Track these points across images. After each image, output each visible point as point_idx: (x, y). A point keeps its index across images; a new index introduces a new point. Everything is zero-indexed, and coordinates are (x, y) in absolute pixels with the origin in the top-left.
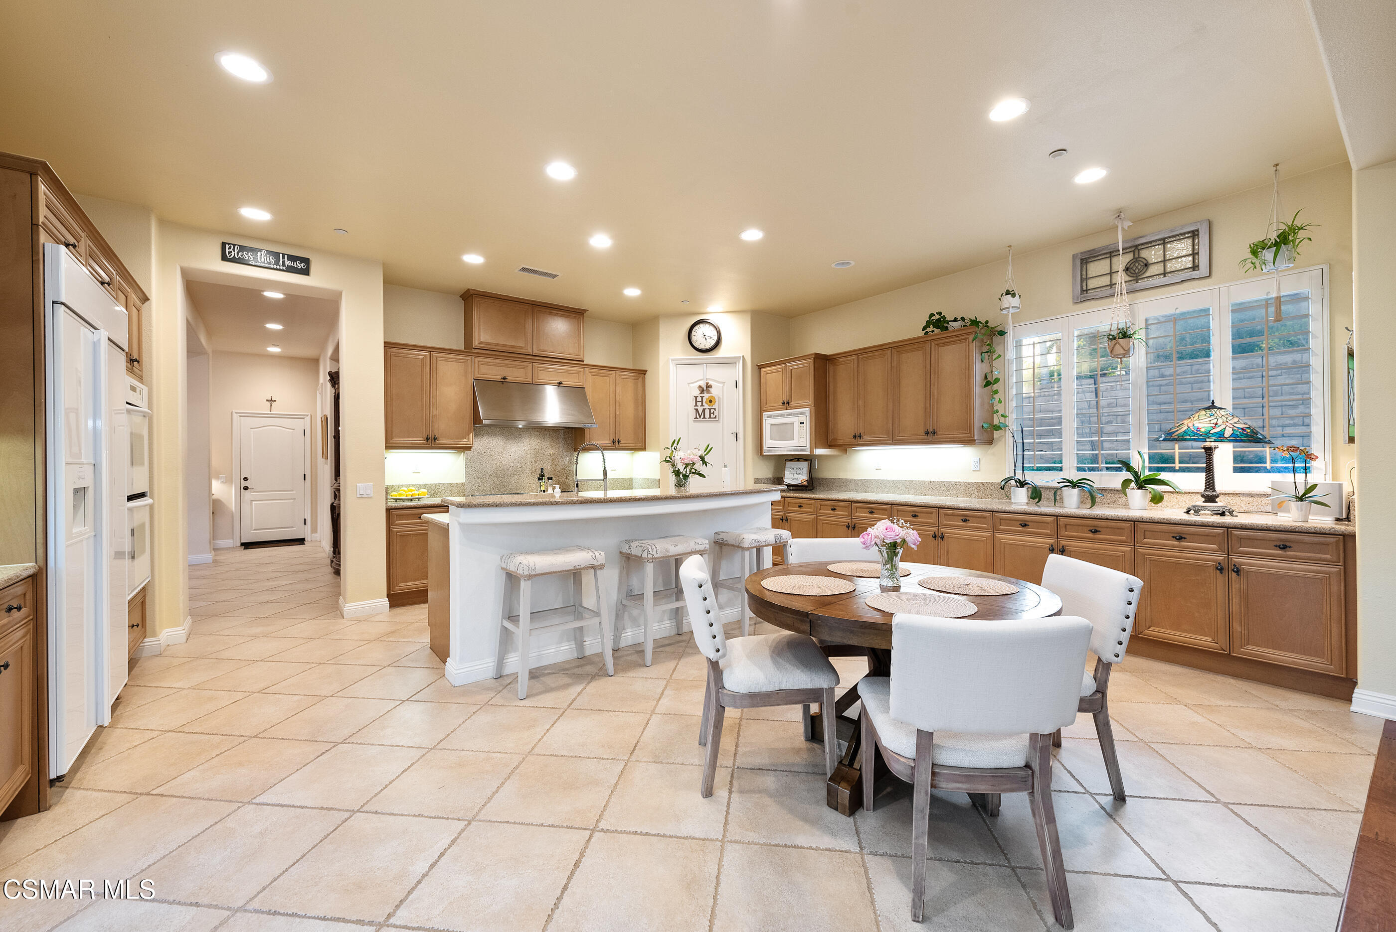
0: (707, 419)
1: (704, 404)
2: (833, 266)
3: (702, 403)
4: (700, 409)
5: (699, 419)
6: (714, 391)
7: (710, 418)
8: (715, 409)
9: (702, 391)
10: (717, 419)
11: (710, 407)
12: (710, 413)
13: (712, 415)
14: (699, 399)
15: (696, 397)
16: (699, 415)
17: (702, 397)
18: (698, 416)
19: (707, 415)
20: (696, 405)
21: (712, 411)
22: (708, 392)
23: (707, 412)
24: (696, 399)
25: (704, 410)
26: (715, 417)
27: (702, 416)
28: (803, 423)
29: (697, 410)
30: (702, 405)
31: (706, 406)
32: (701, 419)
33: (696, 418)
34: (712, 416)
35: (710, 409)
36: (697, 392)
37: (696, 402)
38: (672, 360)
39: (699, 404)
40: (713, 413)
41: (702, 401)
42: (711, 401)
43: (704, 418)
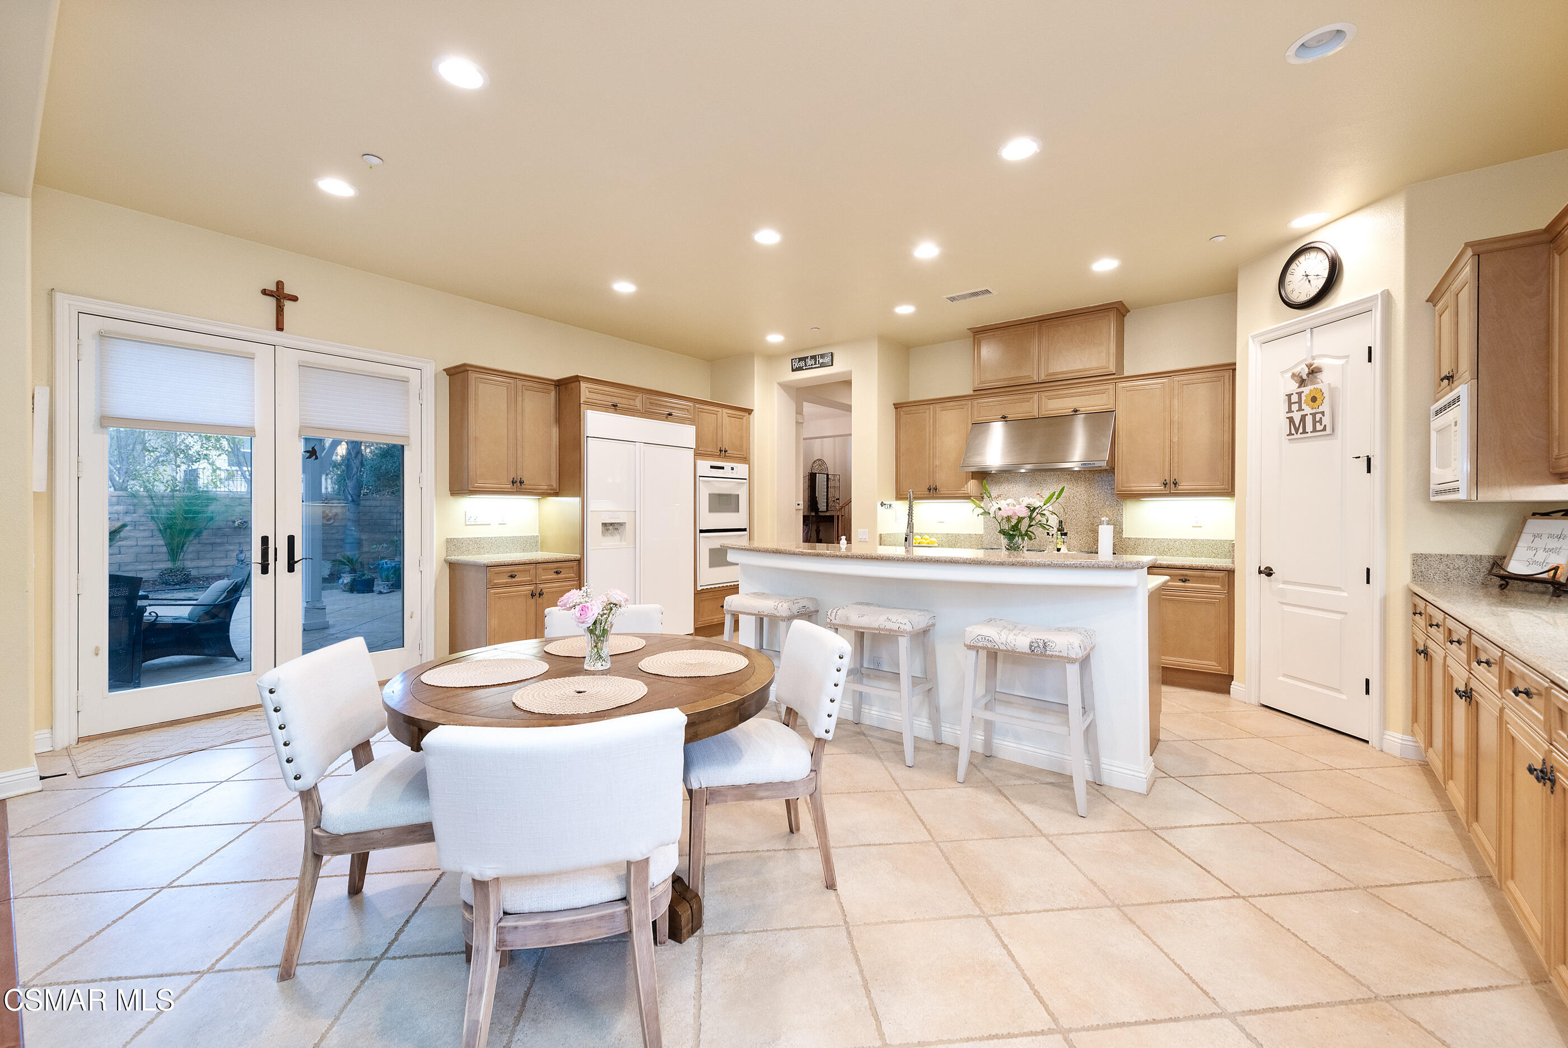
0: (1310, 435)
1: (1304, 406)
3: (1300, 406)
4: (1298, 418)
5: (1296, 436)
6: (1325, 380)
7: (1314, 430)
8: (1323, 413)
9: (1302, 382)
10: (1328, 431)
11: (1314, 411)
12: (1314, 422)
13: (1318, 424)
14: (1295, 398)
15: (1289, 396)
16: (1296, 428)
17: (1300, 394)
18: (1293, 431)
19: (1309, 427)
20: (1290, 411)
22: (1313, 382)
23: (1309, 420)
24: (1290, 400)
25: (1303, 418)
26: (1324, 429)
27: (1301, 430)
29: (1291, 420)
30: (1300, 409)
31: (1307, 410)
32: (1299, 436)
33: (1290, 434)
34: (1319, 427)
35: (1314, 415)
36: (1293, 386)
37: (1290, 404)
38: (1254, 337)
39: (1295, 407)
40: (1320, 421)
41: (1300, 402)
42: (1314, 399)
43: (1304, 432)
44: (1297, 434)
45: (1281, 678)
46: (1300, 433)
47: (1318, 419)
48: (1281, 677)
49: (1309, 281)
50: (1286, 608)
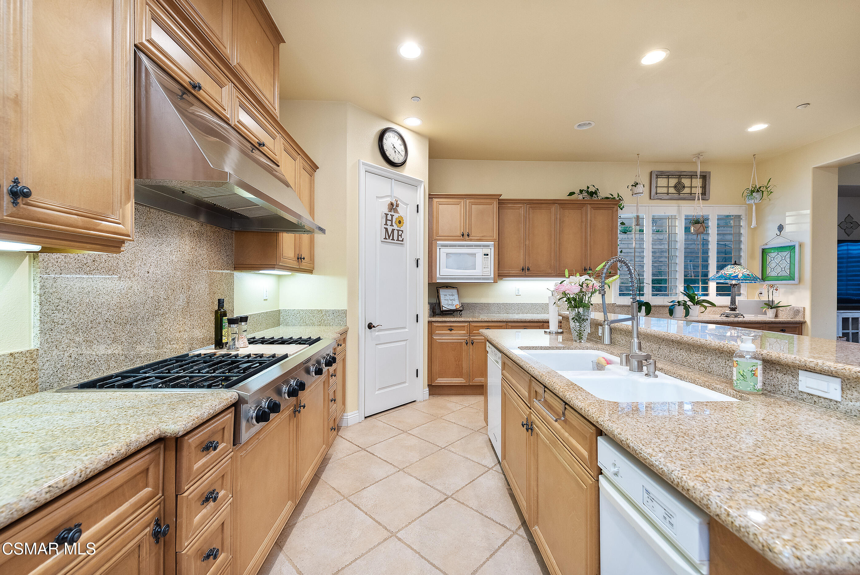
0: (395, 242)
1: (394, 224)
2: (576, 127)
3: (392, 223)
4: (390, 229)
5: (388, 240)
6: (401, 211)
7: (398, 240)
8: (403, 231)
10: (405, 242)
11: (399, 228)
12: (398, 235)
14: (389, 217)
15: (387, 215)
16: (389, 236)
17: (392, 216)
18: (387, 237)
19: (395, 237)
20: (386, 224)
21: (400, 232)
22: (396, 211)
23: (396, 232)
24: (387, 217)
25: (393, 230)
26: (402, 241)
27: (391, 238)
28: (487, 255)
29: (386, 229)
30: (392, 225)
31: (395, 227)
32: (390, 241)
33: (385, 238)
34: (400, 238)
35: (398, 231)
36: (389, 210)
37: (387, 220)
38: (364, 164)
39: (389, 223)
40: (401, 235)
41: (392, 221)
42: (399, 222)
43: (393, 239)
47: (400, 234)
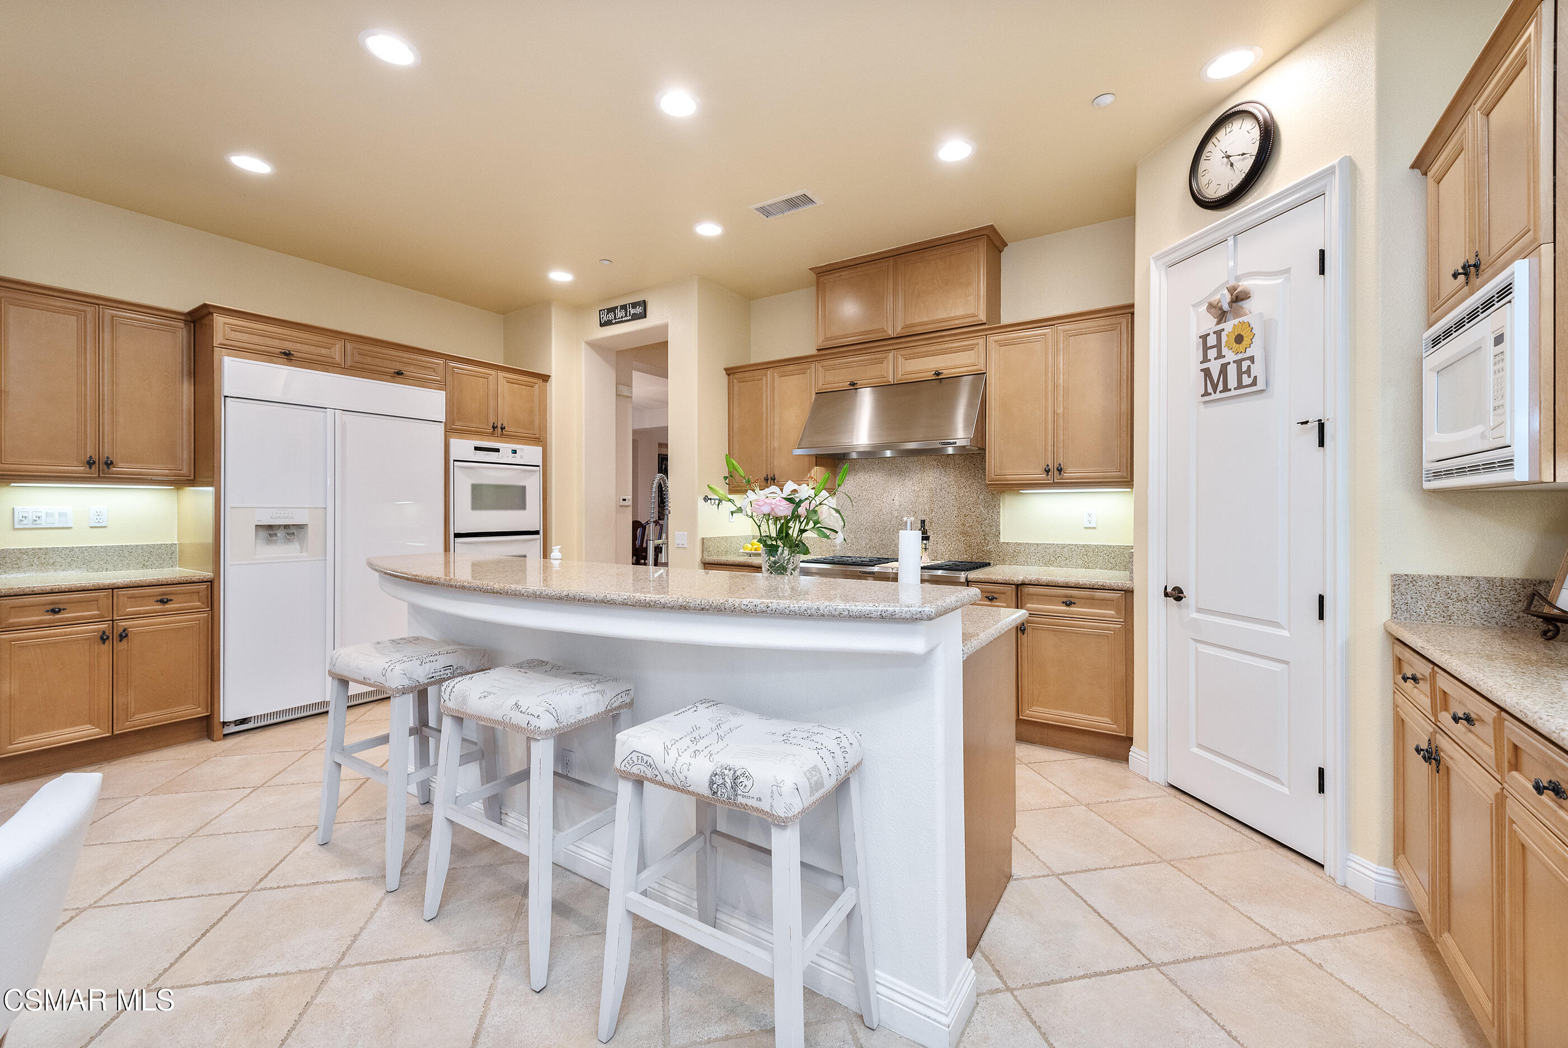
0: (1233, 393)
1: (1225, 351)
3: (1220, 351)
4: (1215, 367)
5: (1213, 397)
6: (1255, 309)
7: (1240, 386)
8: (1252, 360)
9: (1222, 316)
10: (1260, 385)
11: (1239, 357)
12: (1240, 374)
13: (1245, 376)
14: (1212, 341)
15: (1204, 338)
16: (1215, 385)
17: (1218, 334)
18: (1210, 390)
19: (1232, 381)
20: (1206, 360)
22: (1238, 313)
23: (1232, 371)
24: (1205, 342)
25: (1224, 368)
26: (1254, 383)
27: (1220, 387)
29: (1207, 372)
30: (1220, 356)
31: (1230, 356)
32: (1218, 396)
33: (1206, 394)
34: (1246, 380)
35: (1239, 363)
36: (1209, 324)
37: (1206, 349)
39: (1212, 353)
40: (1248, 372)
41: (1218, 346)
42: (1239, 339)
43: (1226, 389)
44: (1215, 393)
45: (1195, 750)
46: (1220, 392)
47: (1244, 369)
48: (1196, 748)
49: (1232, 165)
50: (1203, 649)
